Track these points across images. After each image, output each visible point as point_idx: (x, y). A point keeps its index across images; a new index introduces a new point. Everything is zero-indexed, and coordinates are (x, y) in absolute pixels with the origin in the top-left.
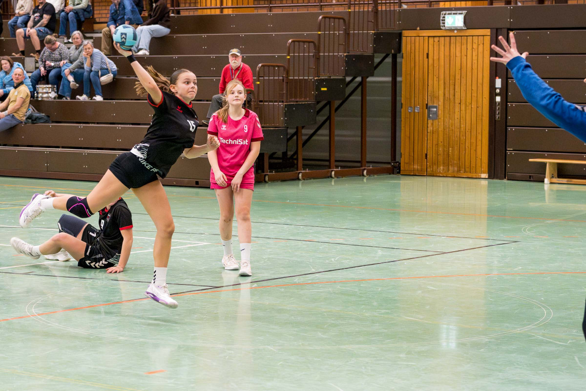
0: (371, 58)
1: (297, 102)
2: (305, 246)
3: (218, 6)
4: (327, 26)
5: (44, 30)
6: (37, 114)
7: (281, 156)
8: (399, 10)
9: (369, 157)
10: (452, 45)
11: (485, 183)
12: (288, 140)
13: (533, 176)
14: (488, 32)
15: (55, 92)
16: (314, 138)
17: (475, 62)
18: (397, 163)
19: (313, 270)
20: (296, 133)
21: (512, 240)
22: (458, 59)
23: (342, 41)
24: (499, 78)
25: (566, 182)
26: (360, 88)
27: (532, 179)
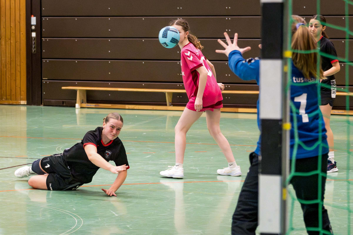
11: (24, 109)
13: (65, 102)
24: (34, 16)
25: (94, 107)
27: (65, 105)
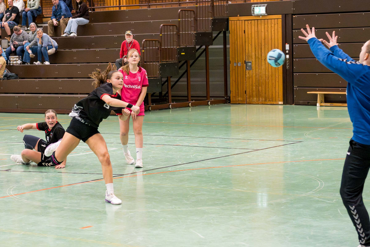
0: (211, 34)
1: (167, 62)
2: (174, 149)
3: (118, 5)
4: (184, 16)
5: (13, 23)
6: (10, 74)
7: (159, 95)
8: (227, 5)
9: (211, 94)
10: (259, 25)
11: (281, 107)
12: (163, 85)
13: (309, 102)
14: (280, 16)
15: (21, 60)
16: (178, 83)
17: (273, 34)
18: (228, 96)
19: (180, 163)
20: (167, 81)
21: (298, 141)
22: (263, 34)
23: (193, 25)
24: (288, 44)
25: (330, 105)
26: (205, 52)
27: (309, 104)
